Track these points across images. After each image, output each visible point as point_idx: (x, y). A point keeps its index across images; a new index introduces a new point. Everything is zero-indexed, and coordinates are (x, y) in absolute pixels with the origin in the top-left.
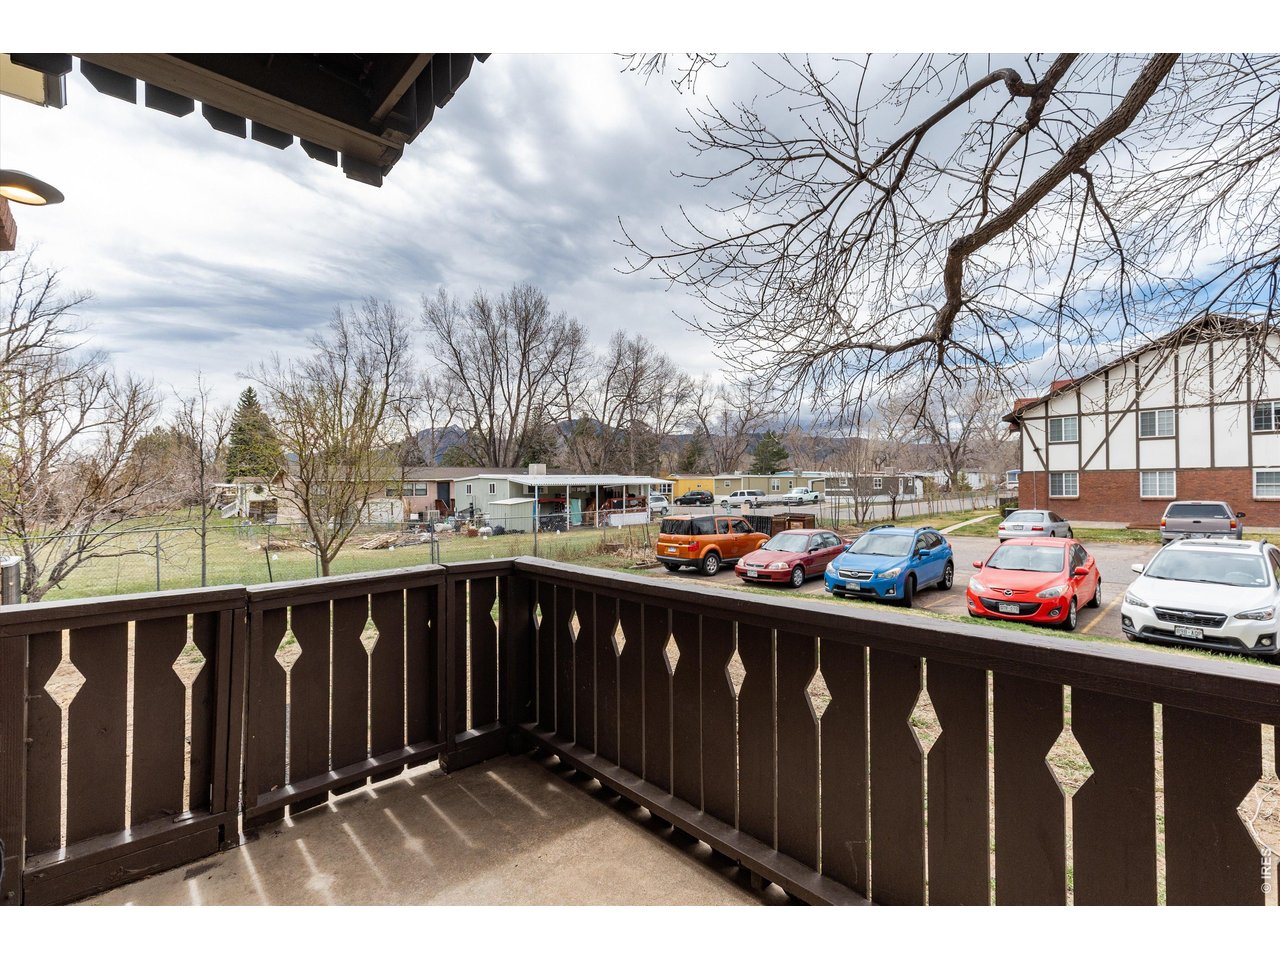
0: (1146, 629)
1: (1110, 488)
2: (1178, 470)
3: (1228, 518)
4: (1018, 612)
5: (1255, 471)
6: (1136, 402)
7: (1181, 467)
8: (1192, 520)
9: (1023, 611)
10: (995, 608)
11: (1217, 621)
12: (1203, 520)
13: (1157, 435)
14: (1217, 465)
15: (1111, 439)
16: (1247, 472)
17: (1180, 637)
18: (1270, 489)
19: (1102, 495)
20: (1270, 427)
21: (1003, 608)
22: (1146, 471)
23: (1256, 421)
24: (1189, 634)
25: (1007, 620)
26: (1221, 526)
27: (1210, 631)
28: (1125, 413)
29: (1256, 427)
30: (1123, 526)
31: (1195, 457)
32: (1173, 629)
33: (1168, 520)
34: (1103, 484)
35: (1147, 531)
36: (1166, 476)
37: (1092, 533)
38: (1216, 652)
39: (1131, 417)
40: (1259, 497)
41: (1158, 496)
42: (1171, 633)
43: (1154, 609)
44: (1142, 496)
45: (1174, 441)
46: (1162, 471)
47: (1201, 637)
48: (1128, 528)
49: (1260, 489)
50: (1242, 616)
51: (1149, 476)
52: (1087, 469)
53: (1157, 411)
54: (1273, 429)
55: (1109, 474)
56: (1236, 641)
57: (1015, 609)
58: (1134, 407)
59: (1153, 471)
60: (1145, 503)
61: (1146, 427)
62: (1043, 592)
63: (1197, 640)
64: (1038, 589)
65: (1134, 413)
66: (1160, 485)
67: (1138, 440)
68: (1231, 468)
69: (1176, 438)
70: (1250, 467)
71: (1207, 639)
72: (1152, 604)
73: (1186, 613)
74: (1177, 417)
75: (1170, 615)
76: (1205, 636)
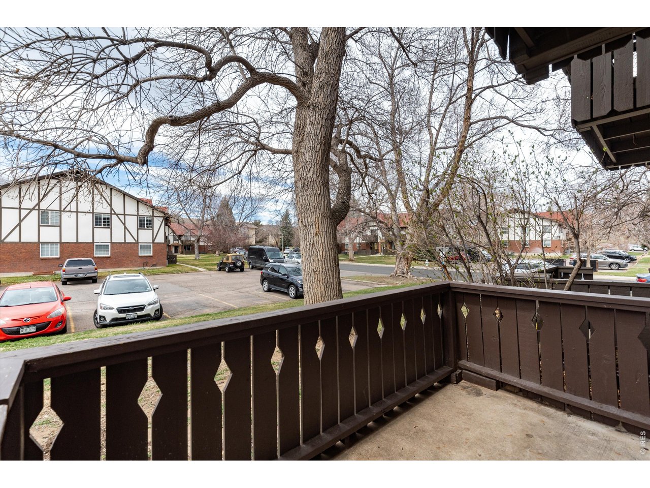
0: (113, 320)
1: (21, 253)
2: (61, 243)
3: (94, 265)
4: (35, 331)
5: (95, 244)
6: (38, 204)
7: (62, 241)
8: (78, 268)
9: (38, 330)
10: (17, 332)
11: (141, 308)
12: (83, 267)
13: (50, 224)
14: (79, 241)
15: (22, 224)
16: (92, 244)
17: (128, 319)
18: (100, 252)
19: (16, 257)
20: (100, 225)
21: (23, 331)
22: (43, 243)
23: (96, 222)
24: (132, 317)
25: (27, 338)
26: (91, 270)
27: (140, 313)
28: (31, 210)
29: (96, 225)
30: (31, 274)
31: (69, 237)
32: (125, 316)
33: (66, 268)
34: (17, 250)
35: (45, 276)
36: (54, 246)
37: (11, 280)
38: (142, 322)
39: (35, 213)
40: (97, 256)
41: (50, 257)
42: (124, 319)
43: (117, 309)
44: (41, 257)
45: (59, 228)
46: (52, 243)
47: (136, 317)
48: (34, 275)
49: (97, 252)
50: (149, 305)
51: (45, 246)
52: (5, 241)
53: (50, 211)
54: (102, 226)
55: (21, 245)
56: (148, 315)
57: (33, 329)
58: (37, 208)
59: (47, 243)
60: (43, 261)
61: (44, 218)
62: (52, 314)
63: (135, 318)
64: (48, 313)
65: (37, 211)
66: (51, 251)
67: (39, 226)
68: (85, 243)
69: (60, 226)
70: (93, 242)
71: (139, 317)
72: (116, 307)
73: (130, 308)
74: (61, 216)
75: (124, 310)
76: (138, 316)
